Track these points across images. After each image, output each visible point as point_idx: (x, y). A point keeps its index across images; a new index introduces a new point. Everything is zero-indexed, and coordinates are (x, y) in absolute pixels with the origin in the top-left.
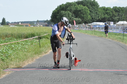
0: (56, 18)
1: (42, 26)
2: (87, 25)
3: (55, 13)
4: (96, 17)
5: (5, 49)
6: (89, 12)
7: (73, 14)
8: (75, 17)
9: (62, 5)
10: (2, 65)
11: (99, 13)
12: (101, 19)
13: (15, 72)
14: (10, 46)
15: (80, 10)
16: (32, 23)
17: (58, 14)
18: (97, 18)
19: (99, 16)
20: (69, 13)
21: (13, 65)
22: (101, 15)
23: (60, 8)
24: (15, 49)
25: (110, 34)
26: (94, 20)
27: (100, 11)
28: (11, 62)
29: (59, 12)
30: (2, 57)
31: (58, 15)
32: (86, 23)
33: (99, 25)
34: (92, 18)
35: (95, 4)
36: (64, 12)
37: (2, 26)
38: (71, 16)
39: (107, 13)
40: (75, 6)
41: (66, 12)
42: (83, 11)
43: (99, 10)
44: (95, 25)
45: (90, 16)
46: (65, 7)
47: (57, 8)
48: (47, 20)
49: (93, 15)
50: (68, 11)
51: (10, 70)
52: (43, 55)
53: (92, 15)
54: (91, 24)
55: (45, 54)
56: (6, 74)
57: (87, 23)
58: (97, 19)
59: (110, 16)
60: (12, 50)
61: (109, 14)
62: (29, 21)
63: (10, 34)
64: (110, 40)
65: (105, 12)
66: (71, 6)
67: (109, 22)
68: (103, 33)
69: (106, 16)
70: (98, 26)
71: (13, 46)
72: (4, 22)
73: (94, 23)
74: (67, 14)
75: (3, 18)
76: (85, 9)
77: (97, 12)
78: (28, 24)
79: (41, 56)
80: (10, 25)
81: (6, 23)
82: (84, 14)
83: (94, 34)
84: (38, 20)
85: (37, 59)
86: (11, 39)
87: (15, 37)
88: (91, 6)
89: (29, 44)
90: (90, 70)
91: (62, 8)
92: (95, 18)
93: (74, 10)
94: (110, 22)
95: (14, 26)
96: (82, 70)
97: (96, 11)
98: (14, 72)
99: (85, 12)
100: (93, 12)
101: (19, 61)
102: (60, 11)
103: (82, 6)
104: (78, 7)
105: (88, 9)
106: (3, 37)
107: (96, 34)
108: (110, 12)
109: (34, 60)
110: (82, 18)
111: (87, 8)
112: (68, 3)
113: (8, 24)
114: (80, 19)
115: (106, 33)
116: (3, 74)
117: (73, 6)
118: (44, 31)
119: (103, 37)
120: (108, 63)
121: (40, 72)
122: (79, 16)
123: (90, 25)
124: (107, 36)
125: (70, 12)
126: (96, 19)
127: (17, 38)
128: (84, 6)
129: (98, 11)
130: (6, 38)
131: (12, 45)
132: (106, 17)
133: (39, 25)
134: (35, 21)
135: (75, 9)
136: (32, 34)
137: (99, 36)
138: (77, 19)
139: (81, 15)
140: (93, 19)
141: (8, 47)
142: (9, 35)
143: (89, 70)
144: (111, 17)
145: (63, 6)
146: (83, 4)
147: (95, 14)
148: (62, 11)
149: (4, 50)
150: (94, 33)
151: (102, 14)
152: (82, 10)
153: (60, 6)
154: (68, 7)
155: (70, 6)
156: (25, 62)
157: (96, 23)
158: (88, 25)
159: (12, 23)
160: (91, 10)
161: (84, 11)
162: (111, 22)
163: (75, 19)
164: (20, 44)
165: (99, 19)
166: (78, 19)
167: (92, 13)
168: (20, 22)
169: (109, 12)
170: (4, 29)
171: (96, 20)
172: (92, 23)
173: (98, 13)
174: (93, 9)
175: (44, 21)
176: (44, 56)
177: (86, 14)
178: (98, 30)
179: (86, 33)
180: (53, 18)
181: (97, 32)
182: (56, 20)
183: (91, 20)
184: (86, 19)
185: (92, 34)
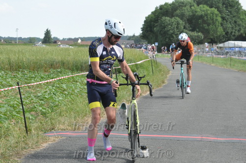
0: (152, 31)
1: (123, 46)
2: (215, 47)
3: (151, 21)
4: (234, 31)
5: (49, 92)
6: (220, 19)
7: (187, 24)
8: (190, 30)
9: (166, 4)
10: (41, 123)
11: (240, 22)
13: (66, 139)
14: (58, 86)
15: (202, 15)
19: (240, 28)
20: (178, 21)
21: (64, 123)
23: (160, 11)
24: (67, 93)
26: (230, 37)
27: (243, 19)
28: (60, 118)
29: (157, 20)
30: (43, 108)
31: (157, 25)
32: (212, 42)
33: (240, 47)
34: (227, 33)
35: (233, 3)
36: (168, 18)
37: (44, 46)
38: (182, 28)
40: (191, 7)
41: (173, 19)
42: (207, 18)
43: (242, 17)
44: (232, 47)
45: (221, 28)
46: (172, 9)
47: (156, 11)
48: (134, 35)
49: (229, 25)
50: (177, 18)
51: (57, 135)
53: (226, 27)
54: (224, 45)
56: (50, 143)
57: (216, 43)
58: (237, 34)
60: (63, 93)
63: (59, 62)
66: (184, 8)
70: (237, 49)
71: (64, 86)
72: (48, 39)
73: (230, 42)
74: (174, 24)
75: (47, 30)
76: (211, 15)
77: (238, 20)
80: (59, 43)
81: (53, 41)
82: (209, 25)
83: (229, 66)
86: (61, 72)
87: (69, 68)
88: (224, 8)
90: (218, 139)
91: (165, 10)
92: (232, 32)
93: (189, 16)
95: (68, 46)
96: (203, 138)
97: (234, 19)
98: (64, 139)
99: (213, 19)
100: (229, 19)
101: (75, 117)
102: (161, 18)
103: (206, 7)
104: (199, 10)
105: (218, 15)
106: (46, 68)
107: (234, 65)
110: (206, 32)
111: (216, 11)
112: (177, 1)
113: (56, 41)
114: (199, 34)
116: (44, 142)
117: (188, 7)
121: (117, 139)
122: (198, 28)
123: (221, 48)
125: (182, 19)
126: (233, 34)
127: (72, 71)
128: (211, 7)
129: (239, 18)
130: (52, 70)
131: (62, 83)
135: (191, 14)
137: (240, 69)
139: (203, 25)
140: (227, 35)
141: (54, 88)
142: (56, 64)
143: (216, 139)
145: (168, 7)
146: (208, 3)
147: (233, 25)
148: (164, 18)
149: (47, 94)
150: (229, 63)
152: (206, 15)
153: (161, 7)
154: (176, 10)
155: (182, 6)
156: (86, 118)
157: (233, 42)
158: (218, 47)
159: (64, 39)
160: (224, 16)
161: (209, 18)
163: (191, 35)
164: (78, 83)
165: (241, 35)
166: (196, 34)
167: (227, 21)
168: (80, 38)
170: (48, 53)
171: (234, 36)
172: (226, 44)
173: (238, 23)
174: (229, 14)
175: (126, 36)
177: (214, 23)
178: (238, 57)
179: (212, 62)
180: (145, 31)
181: (235, 61)
182: (151, 35)
183: (224, 37)
184: (213, 35)
185: (226, 64)
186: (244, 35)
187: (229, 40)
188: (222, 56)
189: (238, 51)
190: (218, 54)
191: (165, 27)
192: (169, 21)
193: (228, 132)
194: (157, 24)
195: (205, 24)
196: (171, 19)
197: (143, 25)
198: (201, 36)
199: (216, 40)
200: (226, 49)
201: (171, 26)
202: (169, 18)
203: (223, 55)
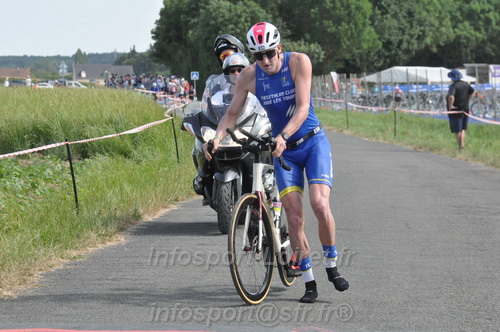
0: (180, 39)
1: (102, 82)
3: (179, 12)
4: (406, 37)
6: (367, 6)
7: (279, 20)
11: (424, 14)
12: (439, 46)
16: (42, 67)
17: (193, 17)
18: (413, 41)
19: (424, 32)
20: (253, 12)
22: (437, 24)
25: (478, 137)
26: (397, 54)
29: (197, 9)
31: (196, 24)
32: (348, 69)
33: (424, 83)
34: (387, 45)
36: (225, 4)
39: (470, 16)
41: (240, 7)
45: (369, 28)
48: (133, 52)
49: (390, 22)
50: (253, 4)
52: (90, 249)
53: (384, 28)
54: (379, 77)
55: (100, 246)
57: (358, 72)
58: (415, 46)
59: (486, 30)
61: (479, 18)
62: (32, 57)
64: (481, 166)
65: (460, 9)
67: (476, 65)
68: (443, 125)
69: (465, 33)
70: (414, 90)
73: (396, 68)
74: (243, 19)
77: (416, 8)
79: (74, 253)
82: (338, 22)
83: (389, 134)
84: (79, 51)
85: (53, 274)
89: (19, 184)
92: (401, 42)
94: (488, 69)
97: (406, 5)
99: (348, 6)
100: (393, 7)
102: (206, 4)
107: (404, 133)
108: (487, 7)
109: (37, 276)
110: (330, 42)
114: (312, 46)
119: (438, 148)
120: (451, 297)
122: (310, 32)
123: (371, 85)
124: (463, 144)
125: (264, 5)
126: (405, 45)
132: (468, 39)
133: (87, 81)
134: (66, 59)
136: (35, 129)
137: (421, 142)
139: (321, 24)
140: (389, 50)
144: (491, 40)
147: (403, 21)
148: (214, 3)
150: (391, 127)
151: (441, 19)
157: (403, 69)
158: (363, 84)
161: (338, 4)
162: (491, 67)
165: (427, 47)
167: (386, 12)
169: (483, 11)
171: (407, 51)
172: (386, 75)
173: (417, 16)
175: (113, 54)
176: (94, 258)
177: (350, 17)
178: (418, 109)
179: (345, 126)
180: (164, 40)
181: (409, 121)
182: (180, 52)
183: (379, 56)
184: (349, 50)
185: (382, 131)
186: (435, 50)
187: (394, 62)
188: (374, 109)
189: (416, 94)
190: (365, 100)
191: (217, 29)
192: (230, 11)
193: (371, 317)
194: (196, 20)
195: (327, 19)
196: (233, 6)
197: (157, 22)
198: (319, 54)
199: (359, 63)
200: (386, 89)
201: (236, 25)
202: (228, 3)
203: (377, 105)
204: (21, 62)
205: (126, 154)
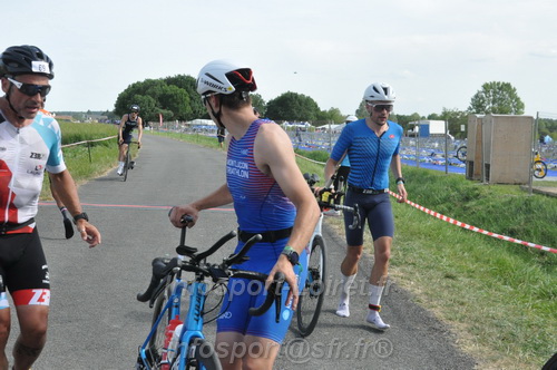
0: (124, 107)
1: (97, 121)
2: (184, 124)
3: (124, 98)
4: (201, 110)
6: (188, 99)
7: (158, 102)
8: (161, 108)
9: (138, 83)
15: (172, 95)
16: (76, 115)
17: (129, 100)
18: (203, 111)
20: (149, 99)
23: (133, 89)
26: (197, 115)
29: (130, 97)
32: (181, 119)
33: (206, 125)
36: (140, 96)
38: (154, 105)
41: (145, 97)
42: (177, 97)
44: (199, 125)
45: (190, 107)
46: (144, 88)
47: (128, 89)
48: (108, 111)
49: (196, 105)
50: (149, 96)
53: (194, 106)
54: (192, 122)
55: (99, 176)
57: (185, 120)
58: (204, 113)
62: (73, 112)
66: (155, 87)
70: (203, 126)
73: (197, 120)
74: (146, 101)
76: (181, 94)
78: (71, 118)
82: (178, 103)
88: (192, 89)
91: (137, 89)
92: (199, 111)
93: (160, 94)
99: (182, 99)
100: (196, 100)
102: (133, 95)
103: (176, 88)
104: (169, 90)
105: (186, 95)
107: (200, 142)
110: (175, 110)
111: (185, 92)
112: (148, 80)
114: (169, 111)
115: (220, 141)
117: (159, 86)
118: (101, 131)
122: (169, 107)
123: (189, 125)
125: (153, 97)
128: (180, 87)
133: (92, 121)
134: (84, 113)
135: (162, 93)
137: (206, 145)
138: (165, 112)
140: (195, 114)
145: (140, 85)
146: (178, 83)
147: (200, 104)
148: (136, 96)
150: (196, 139)
152: (176, 95)
153: (134, 85)
154: (147, 88)
155: (153, 86)
157: (200, 120)
158: (186, 125)
160: (192, 96)
163: (162, 112)
166: (167, 112)
167: (194, 101)
171: (201, 115)
172: (194, 122)
175: (100, 112)
177: (183, 102)
178: (204, 134)
180: (119, 107)
181: (202, 137)
183: (191, 116)
184: (182, 113)
185: (193, 140)
187: (197, 118)
188: (190, 133)
189: (204, 129)
195: (175, 103)
196: (143, 97)
197: (116, 101)
198: (172, 114)
199: (185, 118)
200: (194, 126)
201: (143, 103)
204: (69, 113)
205: (107, 146)
